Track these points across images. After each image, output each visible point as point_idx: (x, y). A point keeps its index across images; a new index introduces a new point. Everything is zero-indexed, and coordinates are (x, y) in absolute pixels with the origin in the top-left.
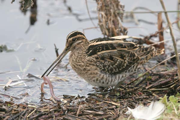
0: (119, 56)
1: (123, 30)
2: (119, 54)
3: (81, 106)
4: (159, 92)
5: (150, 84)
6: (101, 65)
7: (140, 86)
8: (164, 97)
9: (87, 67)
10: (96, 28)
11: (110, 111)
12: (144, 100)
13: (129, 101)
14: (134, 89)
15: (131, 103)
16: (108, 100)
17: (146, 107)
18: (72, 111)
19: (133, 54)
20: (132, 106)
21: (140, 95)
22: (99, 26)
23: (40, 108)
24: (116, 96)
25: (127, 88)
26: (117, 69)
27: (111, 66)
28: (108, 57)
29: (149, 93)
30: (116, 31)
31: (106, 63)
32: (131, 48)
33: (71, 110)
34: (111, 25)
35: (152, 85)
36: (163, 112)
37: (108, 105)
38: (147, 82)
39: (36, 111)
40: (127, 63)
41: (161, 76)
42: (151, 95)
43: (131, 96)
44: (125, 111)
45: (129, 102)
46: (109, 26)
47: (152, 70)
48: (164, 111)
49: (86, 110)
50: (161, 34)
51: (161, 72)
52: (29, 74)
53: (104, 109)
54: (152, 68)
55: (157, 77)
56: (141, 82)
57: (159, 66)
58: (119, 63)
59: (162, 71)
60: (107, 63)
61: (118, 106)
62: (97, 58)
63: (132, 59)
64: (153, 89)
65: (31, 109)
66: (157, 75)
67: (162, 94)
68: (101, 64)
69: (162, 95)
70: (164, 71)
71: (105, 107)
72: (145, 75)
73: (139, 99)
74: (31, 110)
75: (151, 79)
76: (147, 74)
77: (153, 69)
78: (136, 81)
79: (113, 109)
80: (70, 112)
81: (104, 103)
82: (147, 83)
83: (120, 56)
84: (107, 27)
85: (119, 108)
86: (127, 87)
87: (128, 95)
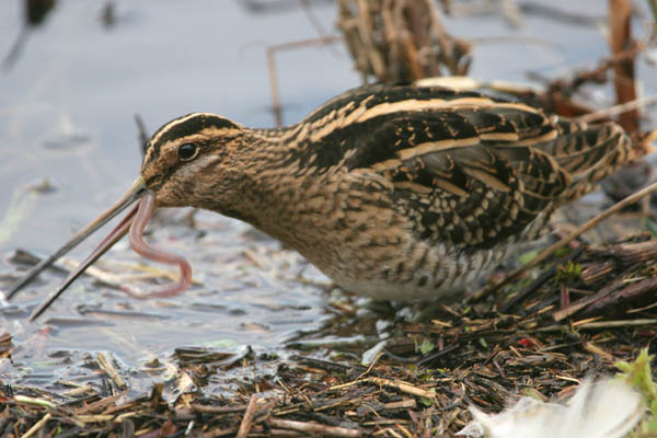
0: (487, 169)
1: (449, 52)
2: (491, 158)
3: (259, 399)
4: (614, 337)
5: (574, 298)
6: (416, 213)
7: (529, 307)
8: (639, 360)
9: (353, 215)
10: (328, 41)
11: (390, 422)
12: (546, 373)
13: (479, 376)
14: (496, 321)
15: (487, 387)
16: (382, 373)
17: (556, 405)
18: (216, 423)
19: (543, 160)
20: (490, 399)
21: (529, 349)
22: (339, 35)
23: (69, 410)
24: (420, 353)
25: (467, 315)
26: (480, 233)
27: (457, 220)
28: (445, 172)
29: (570, 339)
30: (420, 56)
31: (437, 202)
32: (533, 133)
33: (210, 418)
34: (395, 31)
35: (584, 305)
36: (635, 430)
37: (381, 395)
38: (562, 287)
39: (49, 421)
40: (522, 202)
41: (622, 264)
42: (580, 349)
43: (488, 356)
44: (459, 422)
45: (477, 383)
46: (384, 36)
47: (585, 237)
48: (640, 423)
49: (282, 417)
50: (626, 69)
51: (626, 247)
52: (20, 253)
53: (361, 412)
54: (585, 225)
55: (607, 267)
56: (533, 292)
57: (614, 217)
58: (489, 206)
59: (630, 240)
60: (441, 207)
61: (428, 399)
62: (399, 177)
63: (539, 184)
64: (586, 323)
65: (26, 414)
66: (606, 257)
67: (626, 344)
68: (416, 209)
69: (630, 352)
70: (638, 240)
71: (369, 405)
72: (551, 258)
73: (522, 368)
74: (27, 419)
75: (577, 278)
76: (559, 252)
77: (587, 230)
78: (507, 288)
79: (402, 414)
80: (205, 427)
81: (365, 384)
82: (558, 292)
83: (493, 171)
84: (379, 39)
85: (432, 409)
86: (466, 311)
87: (470, 349)
